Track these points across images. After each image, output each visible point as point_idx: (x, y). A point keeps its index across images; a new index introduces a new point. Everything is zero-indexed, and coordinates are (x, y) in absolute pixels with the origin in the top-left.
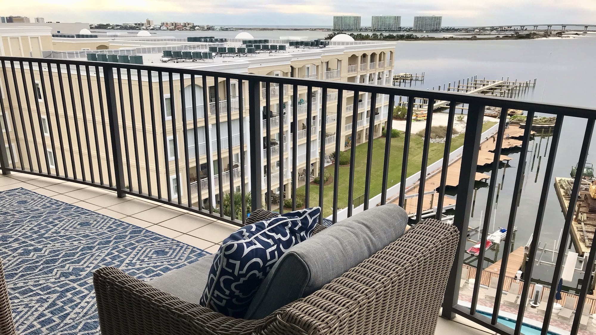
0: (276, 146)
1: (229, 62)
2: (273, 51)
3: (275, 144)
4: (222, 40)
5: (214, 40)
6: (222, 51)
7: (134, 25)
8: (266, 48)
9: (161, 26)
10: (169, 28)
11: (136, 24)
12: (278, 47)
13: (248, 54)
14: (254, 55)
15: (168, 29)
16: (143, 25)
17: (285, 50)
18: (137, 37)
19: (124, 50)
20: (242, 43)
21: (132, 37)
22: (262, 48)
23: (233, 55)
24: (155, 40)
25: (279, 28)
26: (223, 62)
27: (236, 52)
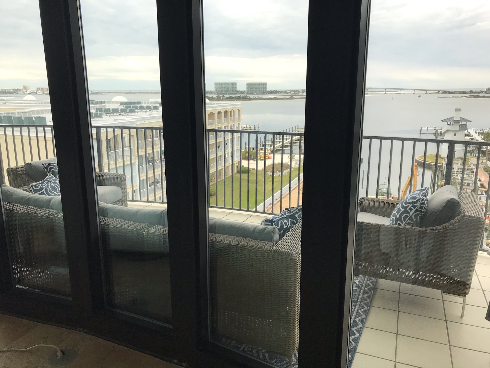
0: (158, 184)
1: (120, 120)
2: (148, 111)
3: (157, 182)
4: (101, 103)
5: (95, 102)
6: (107, 111)
7: (12, 91)
8: (142, 108)
9: (37, 91)
10: (45, 92)
11: (13, 90)
12: (152, 107)
13: (130, 113)
14: (134, 114)
15: (43, 93)
16: (20, 90)
17: (158, 109)
18: (23, 100)
19: (21, 112)
20: (119, 104)
21: (18, 100)
22: (139, 108)
23: (117, 114)
24: (42, 103)
25: (141, 91)
26: (115, 120)
27: (119, 111)
